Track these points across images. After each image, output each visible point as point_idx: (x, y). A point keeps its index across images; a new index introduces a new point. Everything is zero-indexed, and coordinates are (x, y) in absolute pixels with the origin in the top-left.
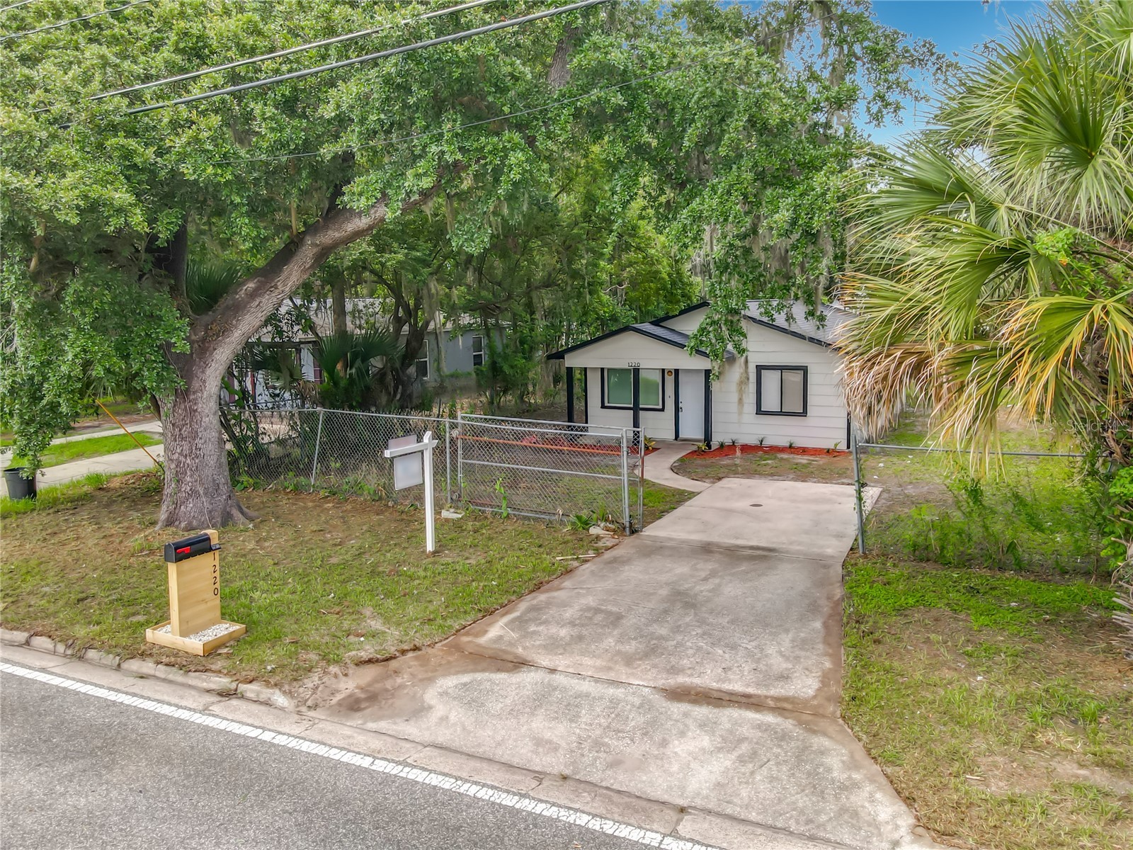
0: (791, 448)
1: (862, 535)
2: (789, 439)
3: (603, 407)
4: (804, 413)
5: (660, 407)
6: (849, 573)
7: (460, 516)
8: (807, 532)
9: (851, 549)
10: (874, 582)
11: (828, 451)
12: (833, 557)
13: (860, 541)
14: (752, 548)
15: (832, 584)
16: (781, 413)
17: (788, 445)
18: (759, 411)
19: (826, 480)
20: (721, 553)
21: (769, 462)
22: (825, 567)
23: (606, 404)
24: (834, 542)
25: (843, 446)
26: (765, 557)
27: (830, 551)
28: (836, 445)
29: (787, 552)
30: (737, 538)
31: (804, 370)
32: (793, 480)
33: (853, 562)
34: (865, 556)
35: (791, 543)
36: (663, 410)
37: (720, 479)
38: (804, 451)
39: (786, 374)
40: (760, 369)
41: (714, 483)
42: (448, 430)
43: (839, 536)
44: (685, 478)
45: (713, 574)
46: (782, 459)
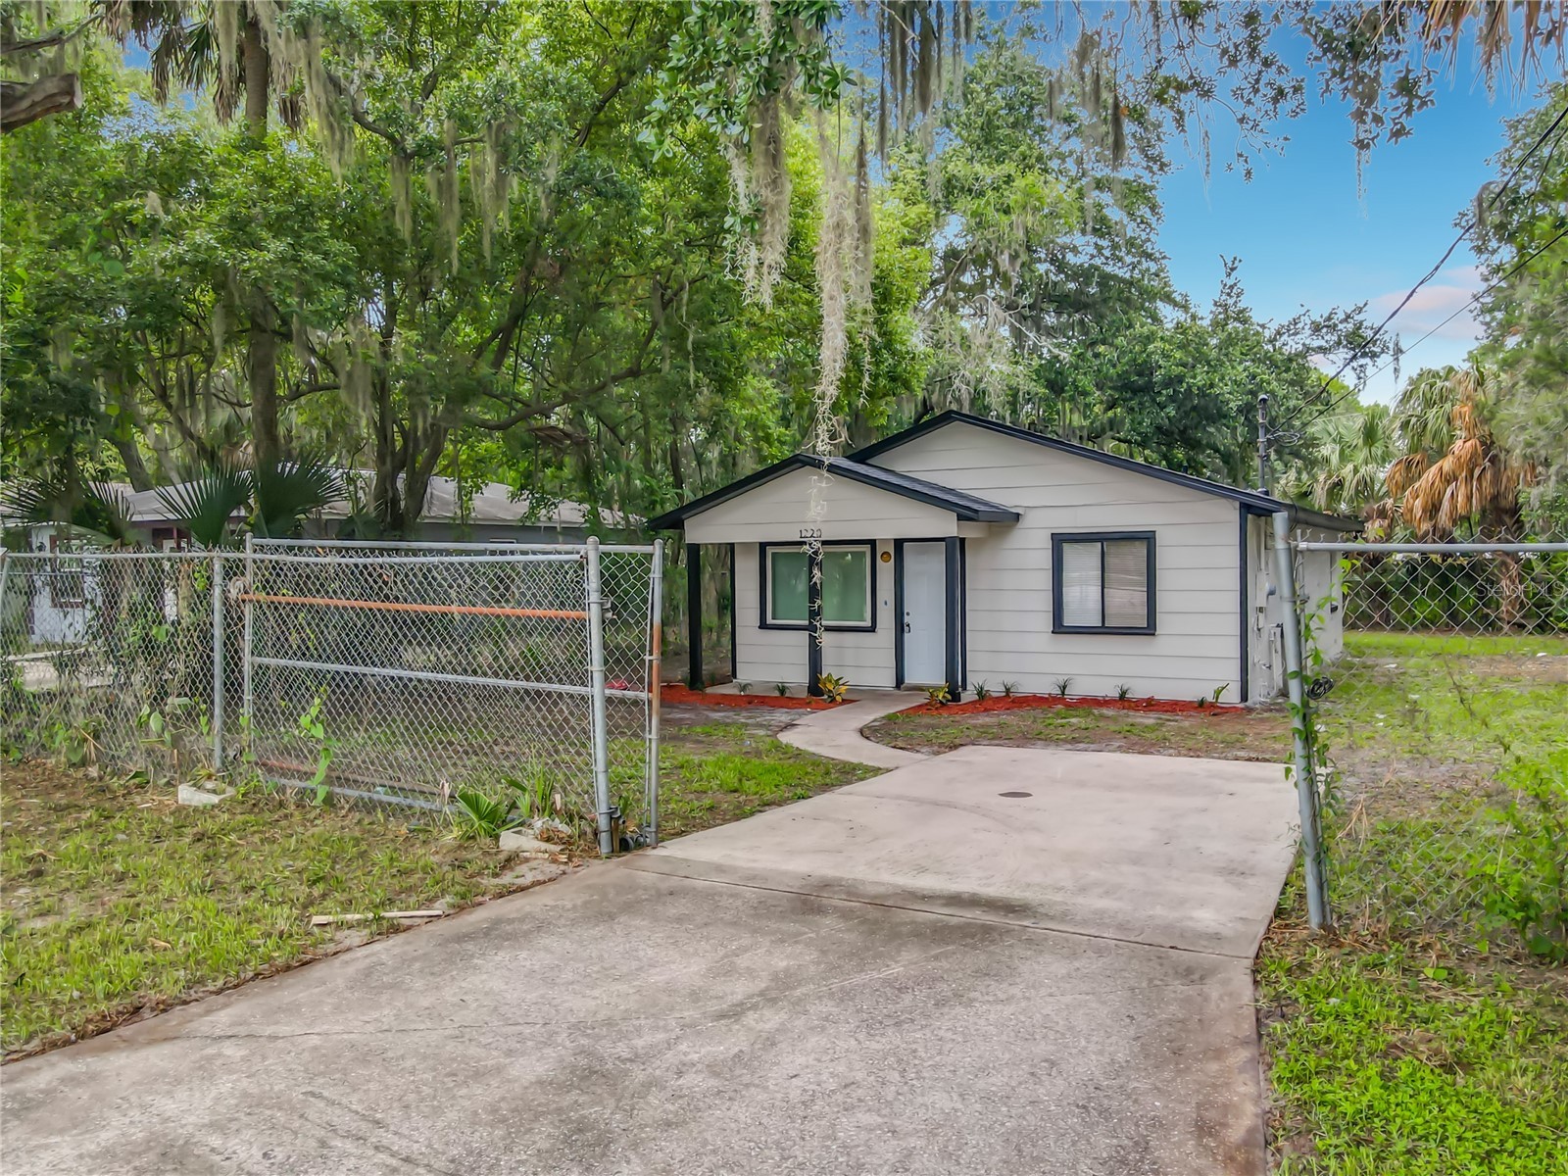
0: (1123, 700)
1: (1318, 862)
2: (1120, 682)
3: (763, 625)
4: (1149, 629)
5: (868, 623)
6: (1282, 1007)
7: (215, 799)
8: (1137, 859)
9: (1279, 912)
10: (1392, 1051)
11: (1202, 704)
12: (1217, 937)
13: (1311, 885)
14: (955, 900)
15: (1218, 1054)
16: (1103, 630)
17: (1116, 694)
18: (1059, 627)
19: (1194, 753)
20: (845, 915)
21: (1073, 720)
22: (1188, 974)
23: (770, 621)
24: (1222, 889)
25: (1231, 697)
26: (987, 930)
27: (1206, 918)
28: (1218, 693)
29: (1064, 917)
30: (922, 870)
31: (1148, 539)
32: (1120, 749)
33: (1291, 958)
34: (1330, 936)
35: (1083, 890)
36: (872, 629)
37: (954, 747)
38: (1150, 705)
39: (1112, 549)
40: (1059, 541)
41: (938, 753)
42: (218, 579)
43: (1236, 872)
44: (879, 746)
45: (779, 991)
46: (1102, 716)
